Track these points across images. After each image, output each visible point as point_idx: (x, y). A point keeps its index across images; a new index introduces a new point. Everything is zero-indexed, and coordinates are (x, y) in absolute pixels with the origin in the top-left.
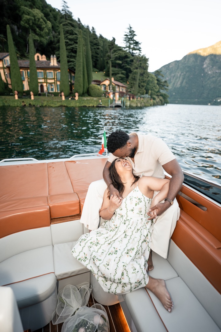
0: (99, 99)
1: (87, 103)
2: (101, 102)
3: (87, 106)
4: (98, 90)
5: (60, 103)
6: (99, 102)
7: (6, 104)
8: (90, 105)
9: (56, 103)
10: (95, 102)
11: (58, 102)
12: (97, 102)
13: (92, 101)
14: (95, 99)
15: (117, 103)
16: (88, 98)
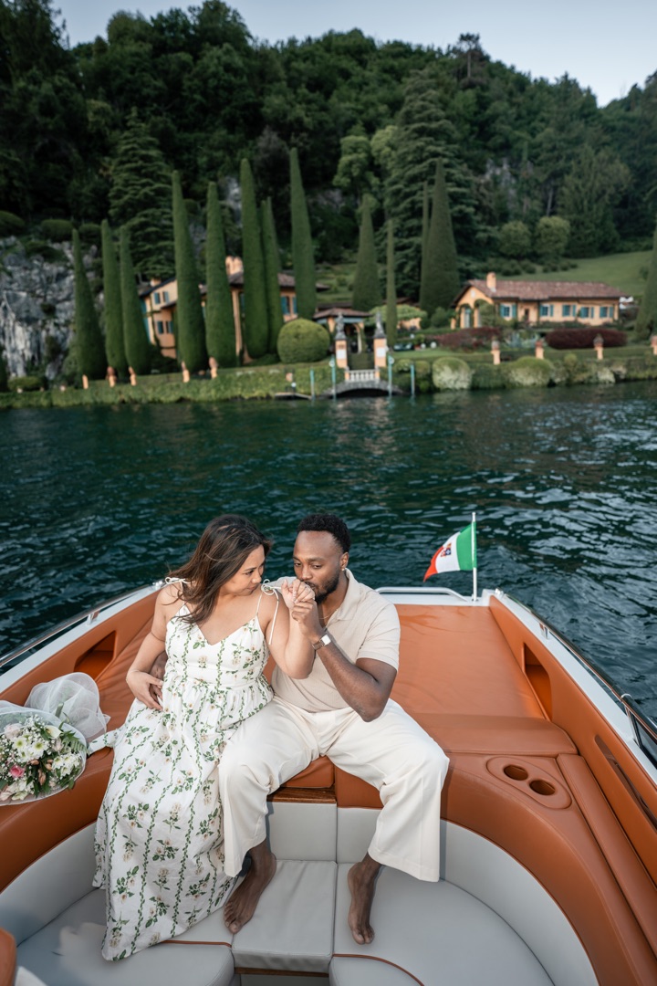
0: (286, 372)
1: (243, 388)
2: (294, 380)
3: (246, 397)
4: (295, 340)
5: (177, 393)
6: (287, 381)
7: (98, 400)
8: (253, 392)
9: (168, 391)
10: (272, 382)
11: (172, 389)
12: (279, 381)
13: (261, 379)
14: (271, 372)
15: (353, 380)
16: (250, 371)
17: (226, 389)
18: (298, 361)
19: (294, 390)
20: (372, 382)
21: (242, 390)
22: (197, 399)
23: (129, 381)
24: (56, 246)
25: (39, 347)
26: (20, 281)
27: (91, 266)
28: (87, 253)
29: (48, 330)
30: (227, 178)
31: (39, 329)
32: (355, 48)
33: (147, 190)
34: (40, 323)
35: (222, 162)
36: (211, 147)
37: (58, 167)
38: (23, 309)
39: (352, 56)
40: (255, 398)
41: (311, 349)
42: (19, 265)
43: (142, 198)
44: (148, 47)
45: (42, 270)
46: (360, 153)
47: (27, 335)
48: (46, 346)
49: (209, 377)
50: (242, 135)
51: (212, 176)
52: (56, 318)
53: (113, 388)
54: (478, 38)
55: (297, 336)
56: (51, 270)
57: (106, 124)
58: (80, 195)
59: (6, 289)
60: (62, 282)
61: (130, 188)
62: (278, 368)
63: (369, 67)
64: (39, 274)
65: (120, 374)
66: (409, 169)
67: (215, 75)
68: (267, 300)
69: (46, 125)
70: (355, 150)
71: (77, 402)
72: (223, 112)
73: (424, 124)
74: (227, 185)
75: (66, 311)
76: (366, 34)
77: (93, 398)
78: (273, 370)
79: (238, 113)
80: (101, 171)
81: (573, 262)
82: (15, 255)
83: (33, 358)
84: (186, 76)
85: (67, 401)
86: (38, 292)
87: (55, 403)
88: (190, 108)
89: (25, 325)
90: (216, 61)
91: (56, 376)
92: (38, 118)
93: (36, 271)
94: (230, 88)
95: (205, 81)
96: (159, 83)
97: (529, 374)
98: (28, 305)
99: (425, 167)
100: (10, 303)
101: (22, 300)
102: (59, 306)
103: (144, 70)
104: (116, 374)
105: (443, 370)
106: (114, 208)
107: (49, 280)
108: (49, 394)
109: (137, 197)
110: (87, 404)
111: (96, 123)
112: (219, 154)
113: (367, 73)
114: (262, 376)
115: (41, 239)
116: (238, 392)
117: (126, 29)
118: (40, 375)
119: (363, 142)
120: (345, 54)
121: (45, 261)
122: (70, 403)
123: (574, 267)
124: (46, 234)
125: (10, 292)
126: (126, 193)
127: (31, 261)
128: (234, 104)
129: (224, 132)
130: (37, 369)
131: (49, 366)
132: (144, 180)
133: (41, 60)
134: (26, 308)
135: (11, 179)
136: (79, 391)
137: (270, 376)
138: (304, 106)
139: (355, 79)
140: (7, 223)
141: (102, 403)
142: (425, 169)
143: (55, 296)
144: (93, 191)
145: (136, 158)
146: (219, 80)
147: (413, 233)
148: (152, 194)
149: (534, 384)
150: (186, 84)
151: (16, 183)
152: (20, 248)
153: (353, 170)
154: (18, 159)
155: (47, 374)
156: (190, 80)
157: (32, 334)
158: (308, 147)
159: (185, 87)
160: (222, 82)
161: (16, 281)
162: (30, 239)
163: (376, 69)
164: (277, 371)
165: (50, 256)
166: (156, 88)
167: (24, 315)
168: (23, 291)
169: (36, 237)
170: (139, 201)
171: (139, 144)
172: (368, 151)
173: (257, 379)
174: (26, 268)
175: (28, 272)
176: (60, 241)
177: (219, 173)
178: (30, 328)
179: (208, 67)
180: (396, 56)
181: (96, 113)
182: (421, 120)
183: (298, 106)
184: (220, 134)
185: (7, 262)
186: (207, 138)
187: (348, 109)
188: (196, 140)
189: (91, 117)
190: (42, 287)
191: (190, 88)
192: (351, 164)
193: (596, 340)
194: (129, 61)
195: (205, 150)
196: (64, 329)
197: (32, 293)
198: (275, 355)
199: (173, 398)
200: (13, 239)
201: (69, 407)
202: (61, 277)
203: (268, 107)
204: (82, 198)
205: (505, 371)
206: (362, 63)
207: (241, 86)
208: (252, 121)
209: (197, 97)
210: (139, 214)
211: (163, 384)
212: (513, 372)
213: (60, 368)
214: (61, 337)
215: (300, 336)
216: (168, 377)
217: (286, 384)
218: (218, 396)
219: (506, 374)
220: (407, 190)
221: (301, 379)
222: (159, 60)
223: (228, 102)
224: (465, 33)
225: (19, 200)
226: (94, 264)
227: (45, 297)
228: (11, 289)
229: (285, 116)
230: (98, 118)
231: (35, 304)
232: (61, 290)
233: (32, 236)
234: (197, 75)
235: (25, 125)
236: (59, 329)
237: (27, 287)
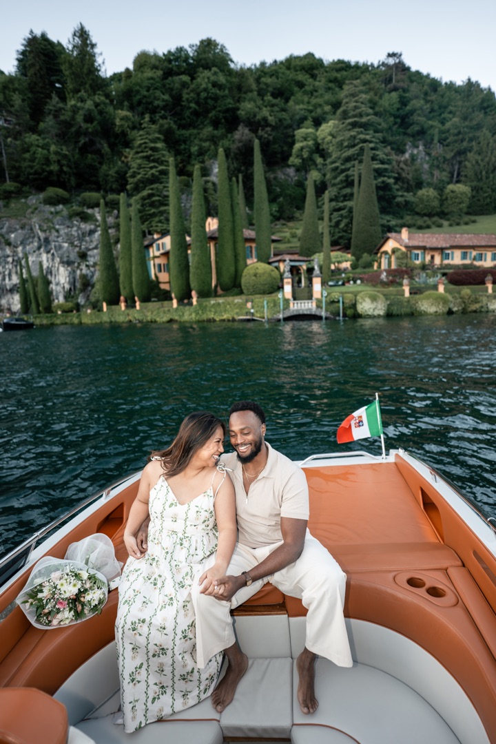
0: (247, 301)
1: (215, 312)
2: (253, 307)
3: (217, 319)
4: (254, 278)
5: (168, 315)
6: (247, 308)
7: (113, 320)
8: (223, 316)
9: (162, 314)
10: (236, 309)
11: (164, 312)
12: (241, 308)
13: (228, 306)
14: (236, 301)
15: (296, 307)
16: (221, 300)
17: (203, 313)
18: (257, 294)
19: (253, 314)
20: (310, 309)
21: (214, 314)
22: (182, 320)
23: (135, 307)
24: (90, 211)
25: (74, 282)
26: (64, 235)
27: (113, 224)
28: (111, 216)
29: (81, 270)
30: (212, 161)
31: (75, 269)
32: (309, 66)
33: (153, 171)
34: (76, 264)
35: (209, 150)
36: (201, 140)
37: (94, 157)
38: (65, 255)
39: (306, 71)
40: (223, 320)
41: (266, 284)
42: (64, 225)
43: (150, 177)
44: (160, 73)
45: (79, 228)
46: (309, 141)
47: (67, 273)
48: (80, 281)
49: (191, 304)
50: (224, 130)
51: (201, 160)
52: (88, 261)
53: (124, 312)
54: (401, 55)
55: (255, 275)
56: (86, 227)
57: (128, 126)
58: (108, 175)
59: (54, 241)
60: (93, 236)
61: (142, 170)
62: (241, 299)
63: (318, 79)
64: (77, 231)
65: (129, 301)
66: (345, 152)
67: (205, 90)
68: (235, 248)
69: (87, 129)
70: (305, 139)
71: (98, 321)
72: (210, 115)
73: (356, 119)
74: (211, 166)
75: (94, 257)
76: (317, 56)
77: (110, 318)
78: (238, 300)
79: (221, 114)
80: (123, 159)
81: (473, 218)
82: (61, 218)
83: (70, 289)
84: (185, 91)
85: (91, 320)
86: (76, 243)
87: (83, 321)
88: (187, 113)
89: (66, 266)
90: (206, 80)
91: (86, 302)
92: (82, 125)
93: (75, 229)
94: (216, 98)
95: (198, 94)
96: (166, 97)
97: (432, 304)
98: (69, 252)
99: (356, 150)
100: (56, 251)
101: (65, 249)
102: (89, 253)
103: (156, 89)
104: (126, 301)
105: (365, 301)
106: (131, 184)
107: (84, 234)
108: (79, 315)
109: (147, 176)
110: (106, 322)
111: (121, 126)
112: (206, 144)
113: (317, 83)
114: (229, 304)
115: (79, 206)
116: (211, 316)
117: (145, 61)
118: (75, 301)
119: (311, 133)
120: (301, 70)
121: (82, 221)
122: (94, 322)
123: (474, 222)
124: (84, 203)
125: (57, 243)
126: (139, 173)
127: (72, 222)
128: (218, 109)
129: (210, 129)
130: (73, 297)
131: (81, 295)
132: (152, 165)
133: (87, 86)
134: (67, 255)
135: (61, 166)
136: (101, 313)
137: (235, 304)
138: (269, 108)
139: (307, 88)
140: (58, 196)
141: (116, 322)
142: (357, 152)
143: (87, 246)
144: (117, 172)
145: (147, 149)
146: (208, 93)
147: (347, 198)
148: (157, 173)
149: (436, 312)
150: (185, 96)
151: (65, 169)
152: (65, 213)
153: (303, 153)
154: (67, 153)
155: (79, 300)
156: (188, 94)
157: (70, 273)
158: (271, 138)
159: (184, 99)
160: (210, 94)
161: (62, 236)
162: (72, 206)
163: (323, 80)
164: (240, 301)
165: (85, 218)
166: (163, 100)
167: (65, 259)
168: (66, 242)
169: (77, 205)
170: (148, 179)
171: (149, 140)
172: (315, 140)
173: (226, 306)
174: (68, 227)
175: (70, 229)
176: (93, 208)
177: (206, 157)
178: (69, 269)
179: (201, 85)
180: (338, 70)
181: (122, 119)
182: (355, 116)
183: (264, 109)
184: (208, 130)
185: (56, 223)
186: (199, 134)
187: (301, 110)
188: (190, 135)
189: (118, 122)
190: (79, 239)
191: (187, 99)
192: (302, 149)
193: (487, 279)
194: (146, 83)
195: (196, 141)
196: (92, 269)
197: (72, 244)
198: (239, 289)
199: (165, 319)
200: (61, 206)
201: (92, 324)
202: (92, 232)
203: (243, 110)
204: (110, 177)
205: (414, 302)
206: (314, 76)
207: (224, 97)
208: (231, 121)
209: (193, 105)
210: (147, 188)
211: (158, 309)
212: (419, 303)
213: (88, 296)
214: (90, 274)
215: (258, 276)
216: (162, 304)
217: (247, 310)
218: (197, 318)
219: (415, 304)
220: (343, 167)
221: (258, 307)
222: (168, 81)
223: (215, 108)
224: (391, 52)
225: (66, 180)
226: (115, 223)
227: (80, 246)
228: (57, 241)
229: (255, 116)
230: (123, 122)
231: (73, 251)
232: (91, 241)
233: (74, 204)
234: (192, 91)
235: (73, 129)
236: (89, 269)
237: (69, 239)
